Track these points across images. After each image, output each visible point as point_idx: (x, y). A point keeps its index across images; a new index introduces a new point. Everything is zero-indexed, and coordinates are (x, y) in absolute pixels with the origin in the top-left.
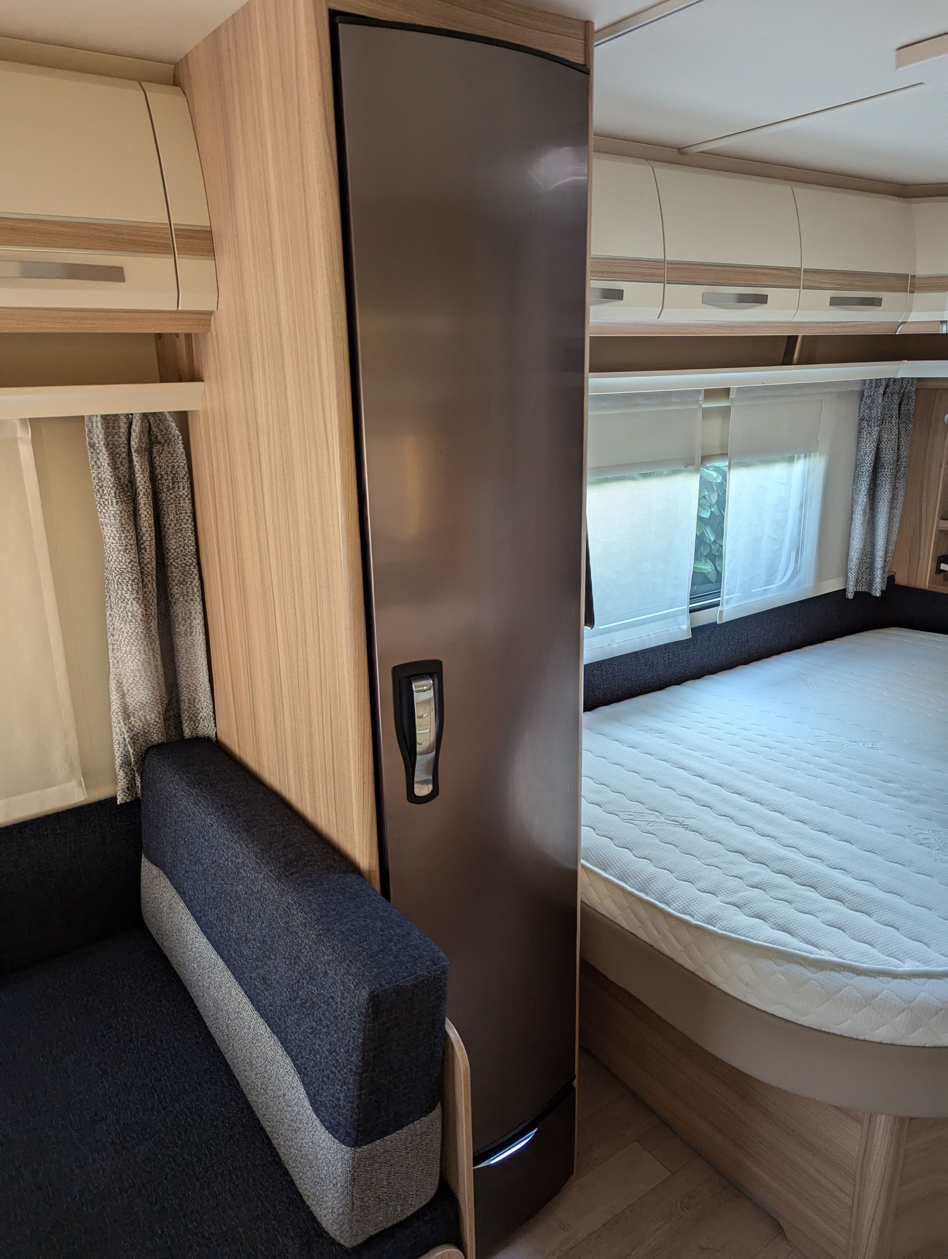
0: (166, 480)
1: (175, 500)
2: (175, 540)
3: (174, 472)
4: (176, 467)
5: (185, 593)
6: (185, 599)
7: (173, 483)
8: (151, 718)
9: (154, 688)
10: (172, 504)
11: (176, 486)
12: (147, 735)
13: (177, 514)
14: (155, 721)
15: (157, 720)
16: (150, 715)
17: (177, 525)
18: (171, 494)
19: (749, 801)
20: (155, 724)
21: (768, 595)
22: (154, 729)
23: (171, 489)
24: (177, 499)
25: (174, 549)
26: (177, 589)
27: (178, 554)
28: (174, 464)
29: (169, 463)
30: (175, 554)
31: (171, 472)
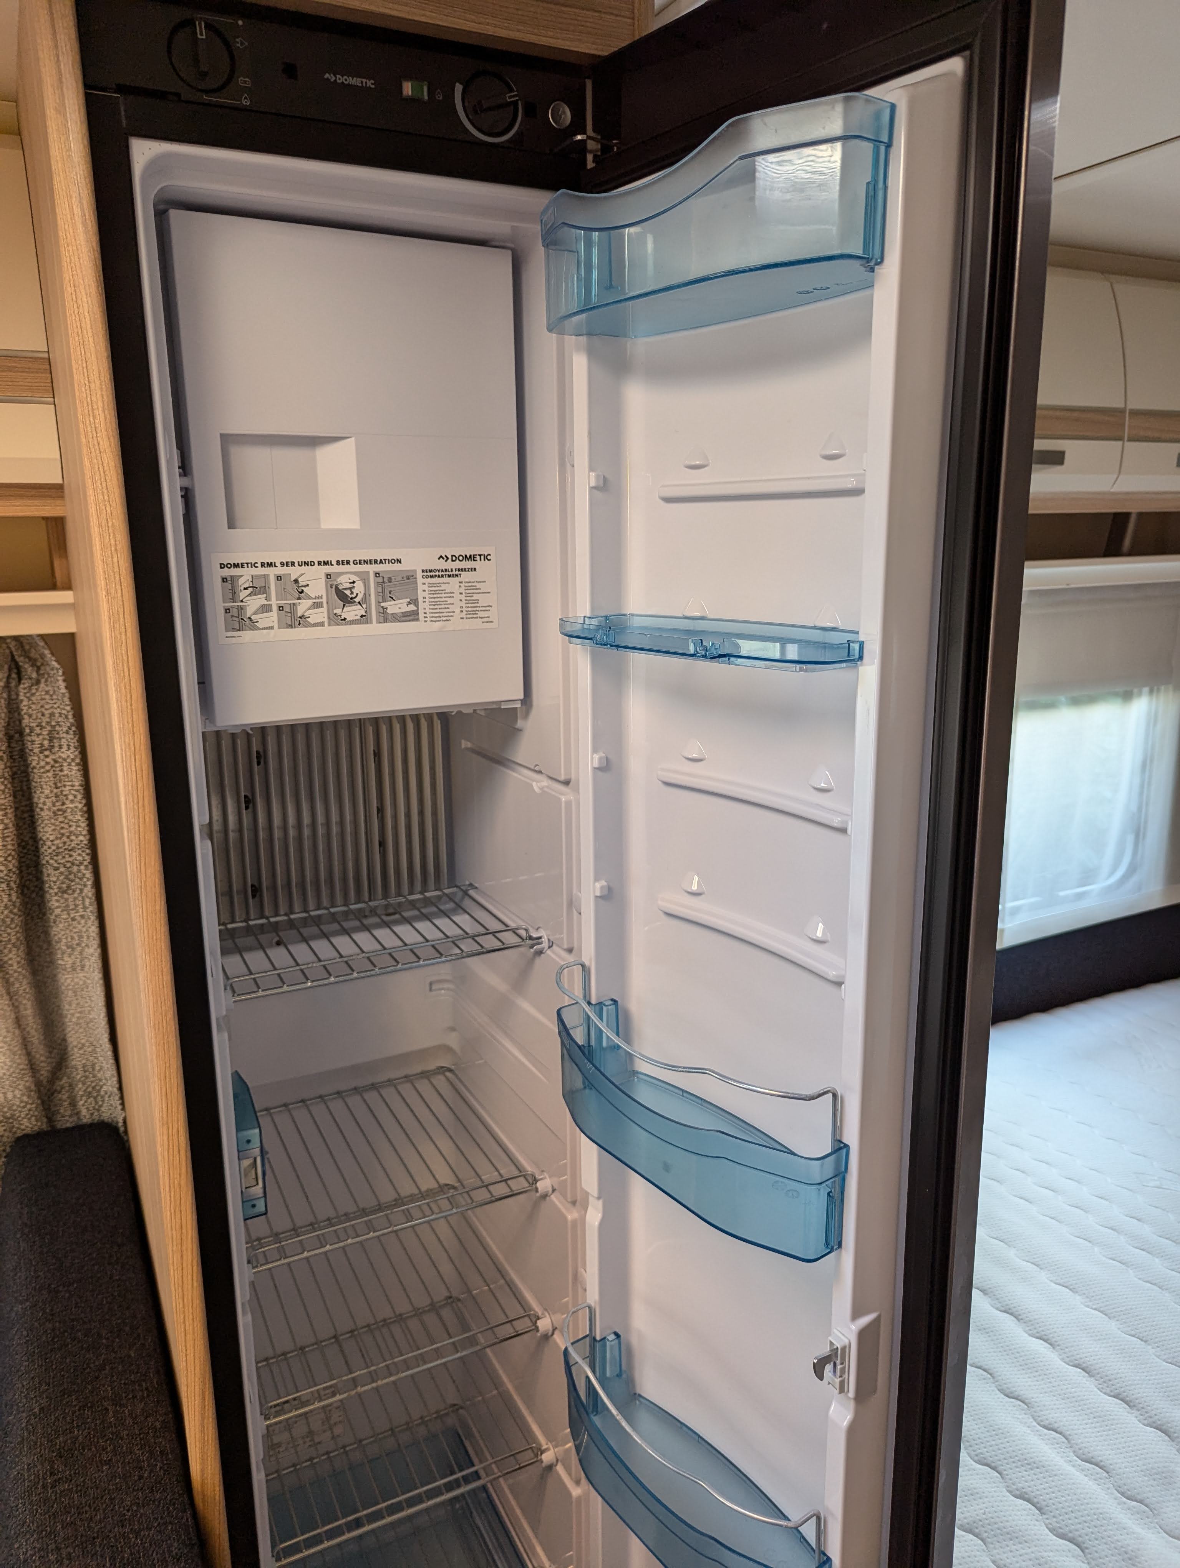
0: (38, 735)
1: (52, 767)
2: (53, 827)
3: (53, 723)
4: (57, 715)
5: (72, 907)
6: (72, 916)
7: (51, 741)
8: (14, 1097)
9: (14, 1054)
10: (48, 771)
11: (56, 745)
12: (11, 1121)
13: (57, 788)
14: (22, 1102)
15: (25, 1098)
16: (13, 1092)
17: (57, 804)
18: (47, 756)
19: (997, 1309)
20: (22, 1105)
21: (1085, 904)
22: (20, 1112)
23: (46, 750)
24: (57, 765)
25: (52, 841)
26: (57, 901)
27: (58, 848)
28: (55, 711)
29: (46, 709)
30: (53, 848)
31: (48, 723)
